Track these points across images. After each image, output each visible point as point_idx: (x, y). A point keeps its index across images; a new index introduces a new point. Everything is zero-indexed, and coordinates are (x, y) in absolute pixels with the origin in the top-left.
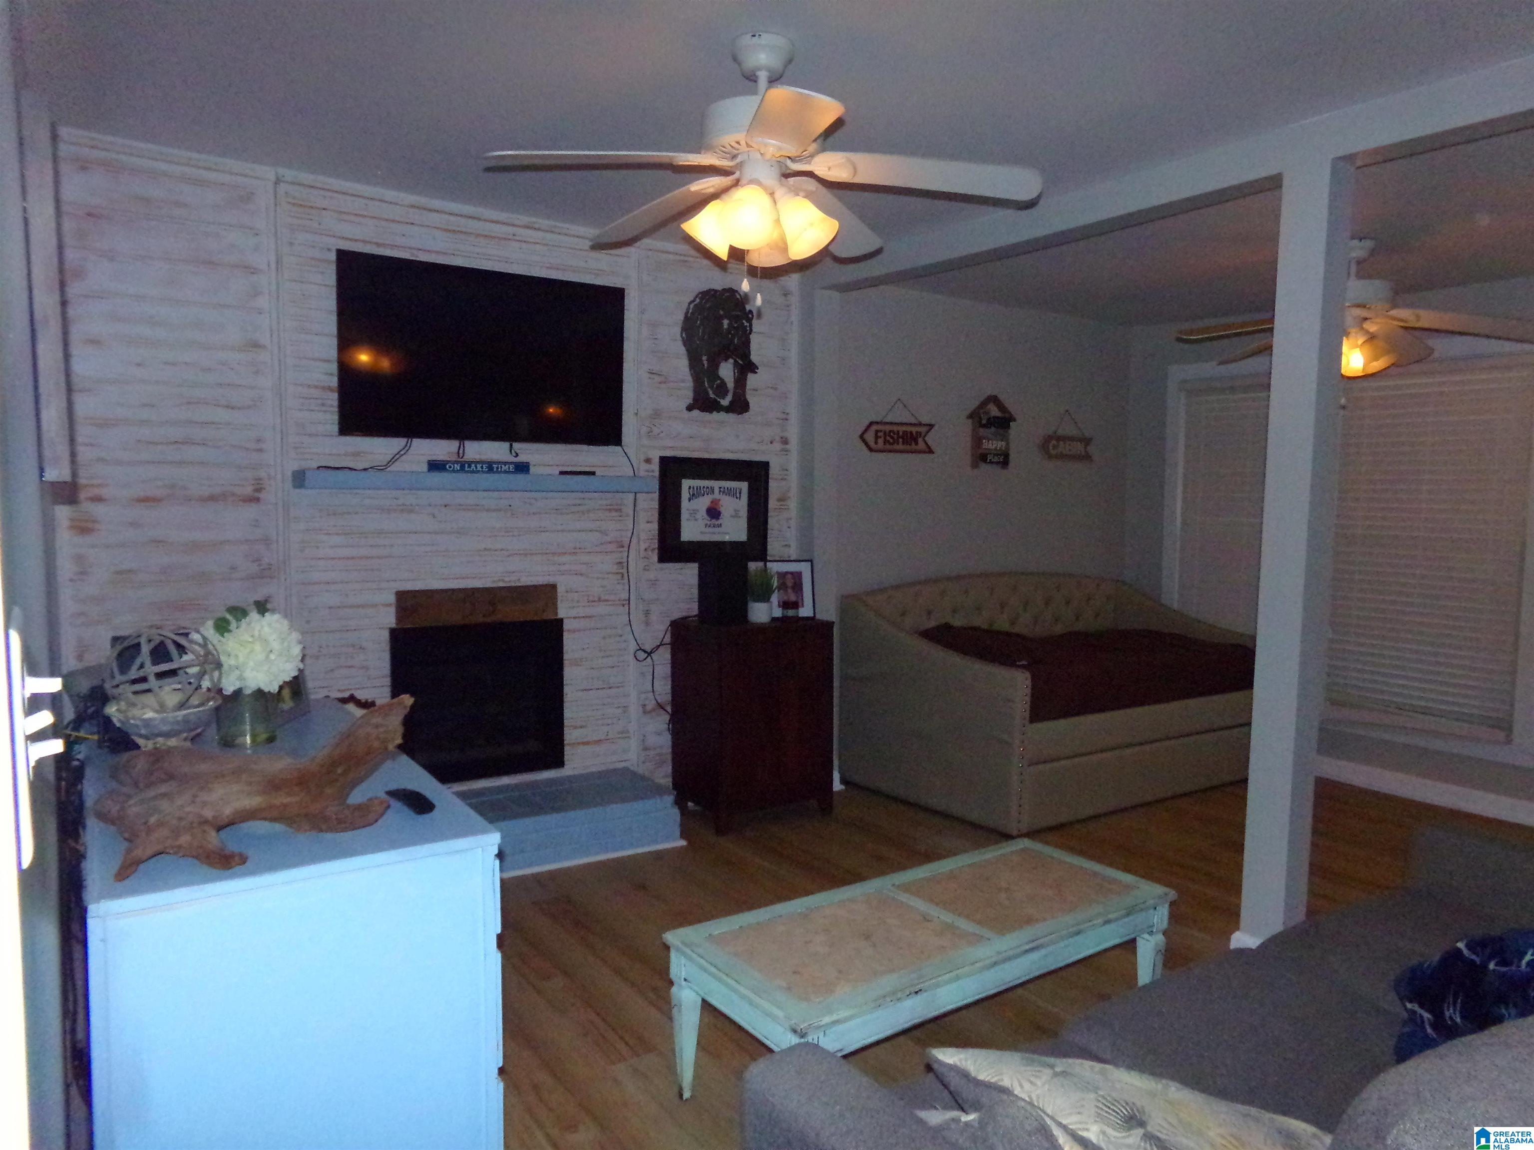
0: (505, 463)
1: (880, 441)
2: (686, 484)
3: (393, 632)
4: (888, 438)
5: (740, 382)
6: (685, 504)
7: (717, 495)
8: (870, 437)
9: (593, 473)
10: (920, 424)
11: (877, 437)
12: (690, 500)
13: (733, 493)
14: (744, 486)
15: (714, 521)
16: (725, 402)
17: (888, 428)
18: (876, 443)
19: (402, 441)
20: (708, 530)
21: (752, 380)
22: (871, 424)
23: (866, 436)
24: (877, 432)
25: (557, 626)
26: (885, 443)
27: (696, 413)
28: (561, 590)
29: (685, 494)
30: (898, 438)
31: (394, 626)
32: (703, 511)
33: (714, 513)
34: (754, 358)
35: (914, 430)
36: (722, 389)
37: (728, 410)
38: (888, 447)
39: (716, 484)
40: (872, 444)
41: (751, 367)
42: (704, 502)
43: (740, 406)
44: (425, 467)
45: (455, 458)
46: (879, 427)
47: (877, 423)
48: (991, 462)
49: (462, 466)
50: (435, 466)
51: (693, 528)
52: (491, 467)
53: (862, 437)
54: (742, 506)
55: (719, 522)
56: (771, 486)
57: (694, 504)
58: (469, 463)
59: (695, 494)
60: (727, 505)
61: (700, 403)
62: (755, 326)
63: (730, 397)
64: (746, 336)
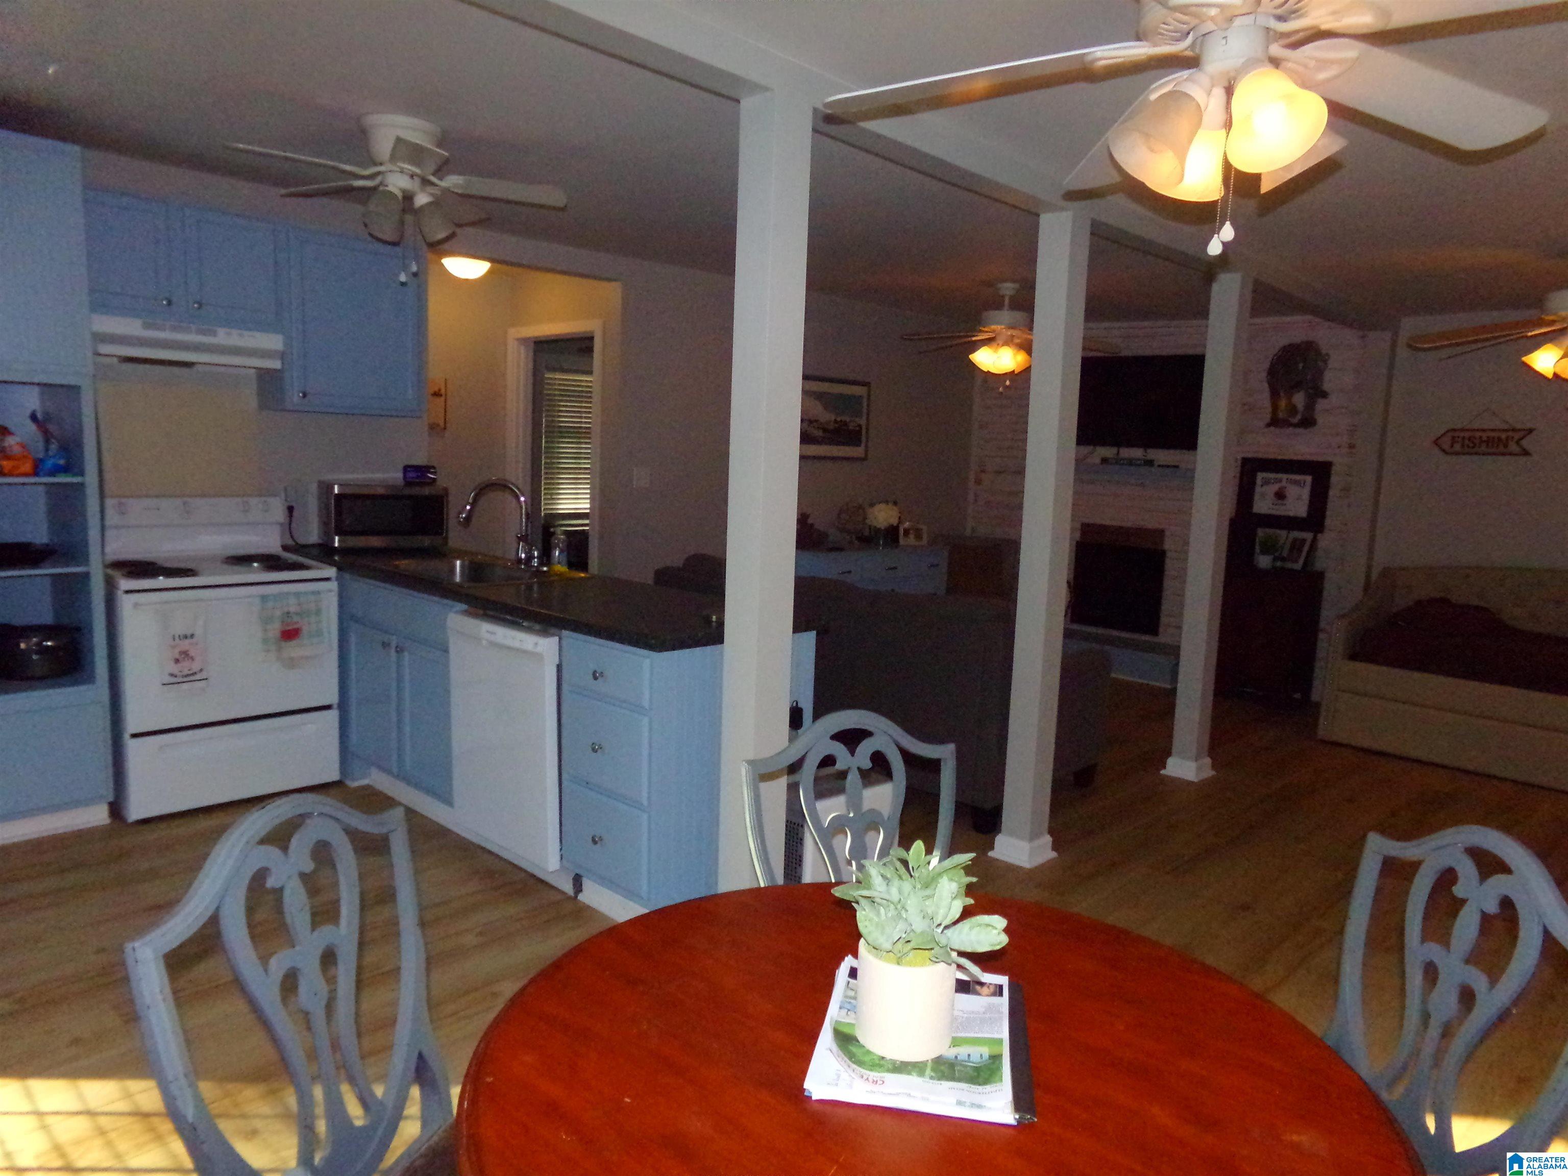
0: (1139, 460)
1: (1457, 447)
2: (1260, 476)
3: (1077, 542)
4: (1467, 442)
5: (1310, 406)
6: (1258, 489)
7: (1284, 483)
8: (1446, 443)
9: (1178, 467)
10: (1514, 430)
11: (1453, 442)
12: (1262, 486)
13: (1296, 483)
14: (1309, 479)
15: (1280, 502)
16: (1295, 420)
17: (1467, 434)
18: (1452, 446)
19: (1089, 449)
20: (1274, 507)
21: (1321, 404)
22: (1448, 431)
23: (1440, 442)
24: (1453, 438)
25: (1163, 553)
26: (1463, 446)
27: (1272, 428)
28: (1167, 533)
29: (1259, 481)
30: (1481, 442)
31: (1077, 540)
32: (1272, 494)
33: (1280, 495)
34: (1326, 386)
35: (1503, 435)
36: (1293, 410)
37: (1296, 426)
38: (1466, 450)
39: (1284, 476)
40: (1448, 448)
41: (1324, 395)
42: (1274, 488)
43: (1308, 422)
44: (1099, 461)
45: (1115, 457)
46: (1457, 434)
47: (1456, 431)
49: (1118, 461)
50: (1104, 461)
51: (1263, 504)
52: (1131, 462)
53: (1436, 442)
54: (1306, 493)
55: (1285, 502)
56: (1334, 479)
57: (1265, 488)
58: (1122, 459)
59: (1266, 482)
60: (1292, 491)
61: (1275, 422)
62: (1332, 364)
63: (1299, 417)
64: (1320, 373)
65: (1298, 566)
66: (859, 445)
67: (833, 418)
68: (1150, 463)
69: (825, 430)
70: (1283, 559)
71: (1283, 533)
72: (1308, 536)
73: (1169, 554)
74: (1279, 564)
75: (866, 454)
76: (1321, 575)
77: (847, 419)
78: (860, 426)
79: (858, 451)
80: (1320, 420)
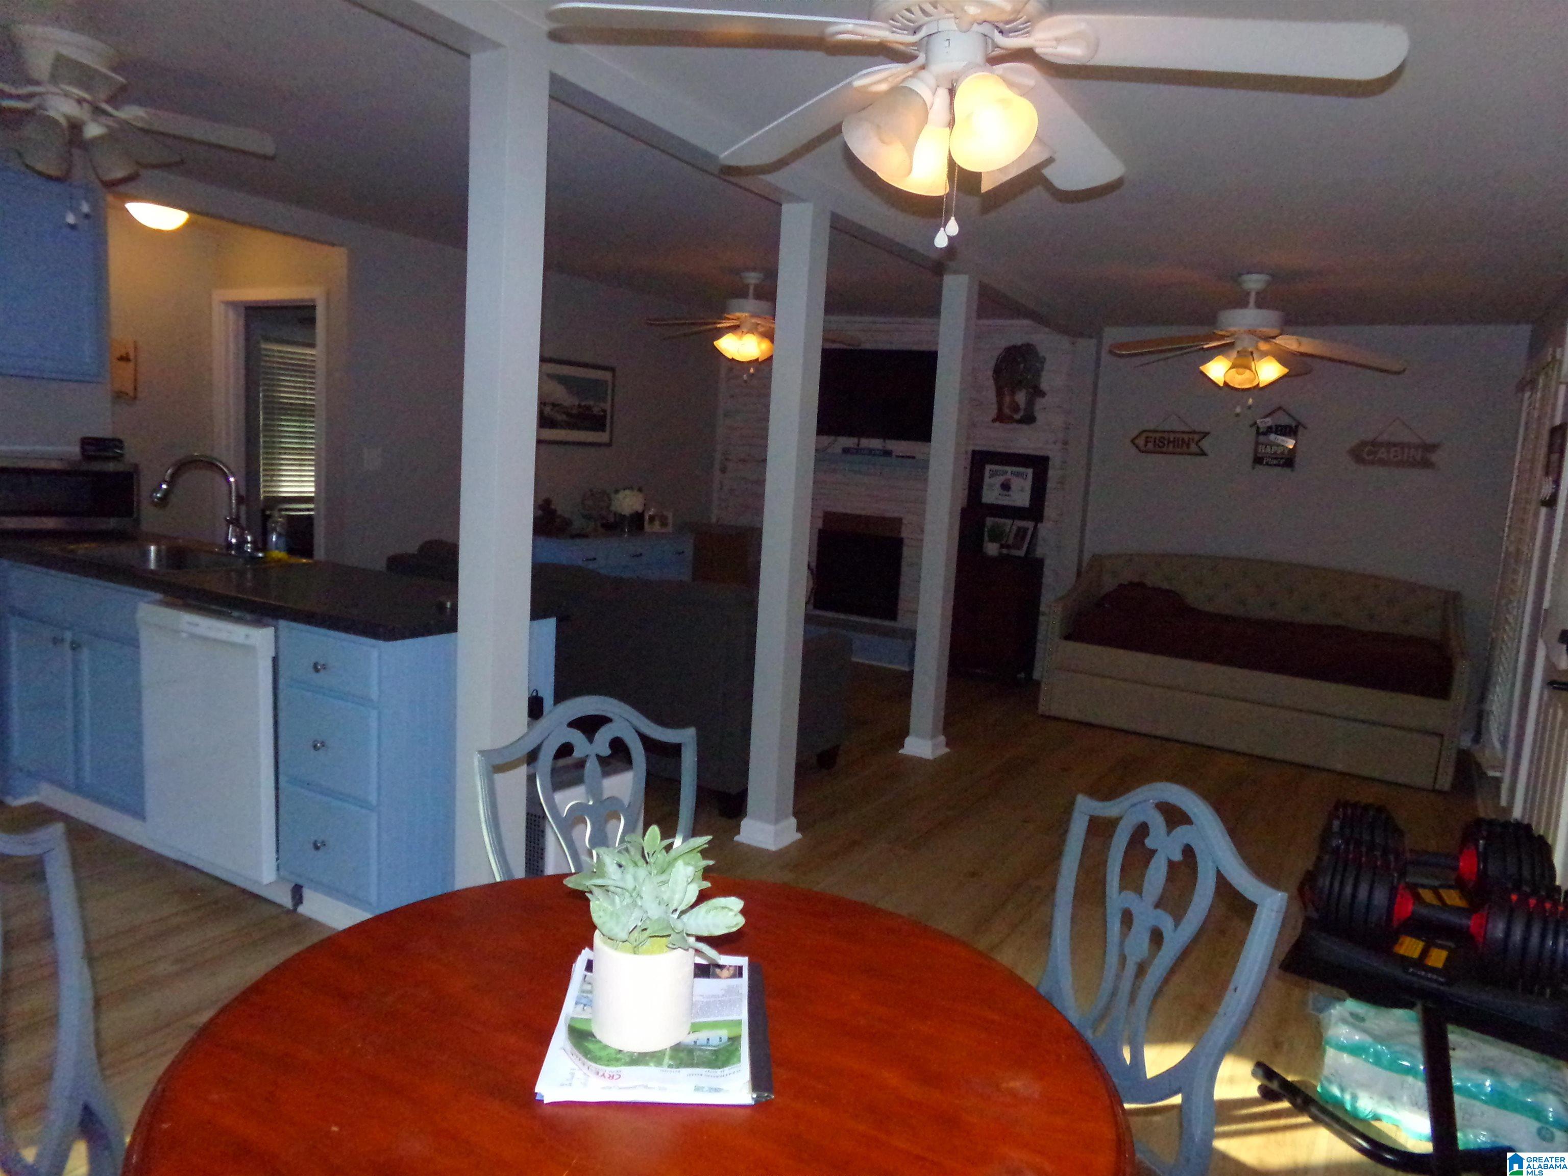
0: (878, 450)
1: (1150, 445)
2: (988, 468)
3: (820, 530)
5: (1030, 403)
6: (987, 480)
7: (1009, 476)
8: (1141, 442)
9: (914, 458)
10: (1194, 432)
11: (1147, 442)
12: (990, 478)
13: (1018, 475)
14: (1030, 471)
15: (1005, 493)
16: (1017, 417)
17: (1158, 435)
18: (1146, 445)
19: (832, 438)
20: (1001, 497)
21: (1040, 403)
22: (1144, 431)
23: (1137, 441)
24: (1147, 437)
25: (901, 541)
26: (1155, 446)
27: (997, 424)
28: (905, 521)
29: (987, 473)
30: (1169, 442)
31: (821, 528)
32: (998, 486)
33: (1006, 487)
34: (1044, 385)
35: (1186, 437)
36: (1016, 409)
37: (1020, 421)
39: (1009, 469)
40: (1143, 448)
41: (1042, 394)
42: (1000, 479)
43: (1029, 419)
44: (840, 451)
45: (856, 447)
46: (1150, 434)
47: (1150, 431)
48: (1267, 464)
49: (858, 451)
50: (846, 451)
51: (991, 495)
52: (871, 452)
53: (1133, 441)
54: (1028, 484)
55: (1010, 493)
56: (1051, 473)
57: (993, 481)
58: (861, 449)
59: (994, 474)
60: (1016, 483)
61: (1001, 418)
62: (1047, 366)
63: (1021, 413)
64: (1038, 373)
65: (1021, 553)
66: (603, 430)
67: (577, 403)
68: (887, 453)
69: (568, 414)
70: (1008, 547)
71: (1009, 522)
72: (1030, 525)
73: (906, 541)
74: (1005, 551)
75: (611, 440)
76: (1040, 563)
77: (591, 403)
78: (605, 411)
79: (603, 437)
80: (1040, 416)
